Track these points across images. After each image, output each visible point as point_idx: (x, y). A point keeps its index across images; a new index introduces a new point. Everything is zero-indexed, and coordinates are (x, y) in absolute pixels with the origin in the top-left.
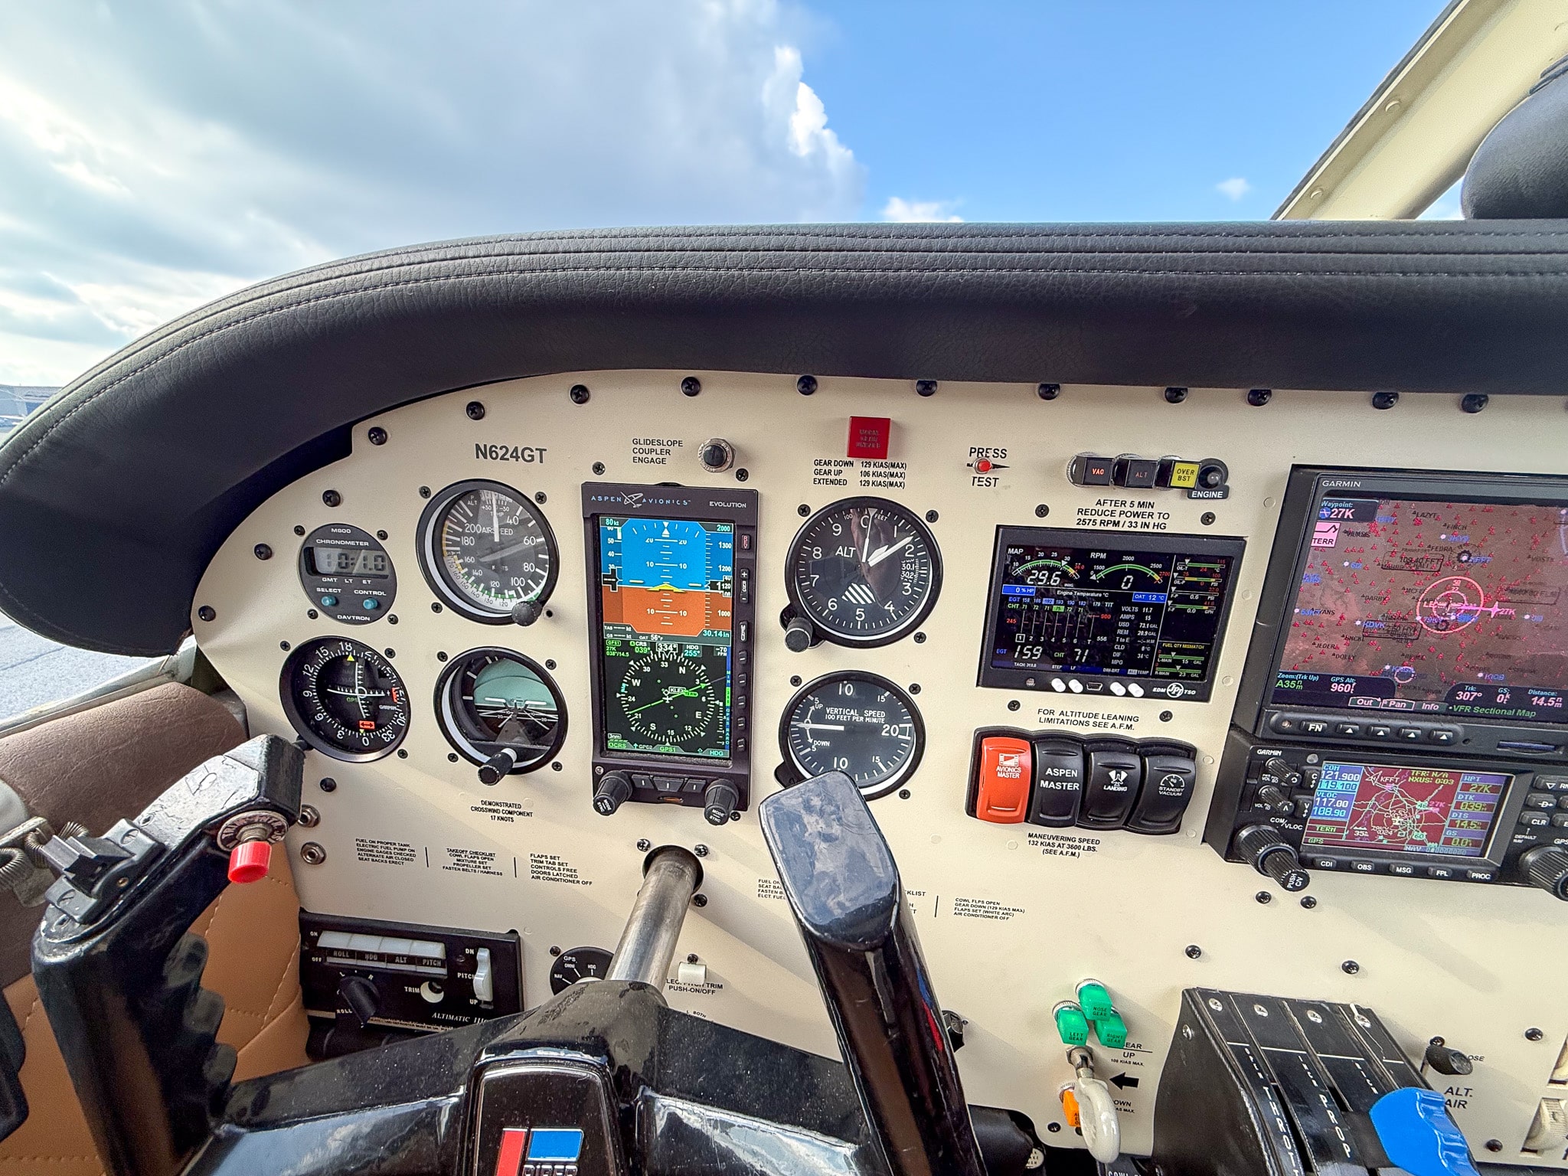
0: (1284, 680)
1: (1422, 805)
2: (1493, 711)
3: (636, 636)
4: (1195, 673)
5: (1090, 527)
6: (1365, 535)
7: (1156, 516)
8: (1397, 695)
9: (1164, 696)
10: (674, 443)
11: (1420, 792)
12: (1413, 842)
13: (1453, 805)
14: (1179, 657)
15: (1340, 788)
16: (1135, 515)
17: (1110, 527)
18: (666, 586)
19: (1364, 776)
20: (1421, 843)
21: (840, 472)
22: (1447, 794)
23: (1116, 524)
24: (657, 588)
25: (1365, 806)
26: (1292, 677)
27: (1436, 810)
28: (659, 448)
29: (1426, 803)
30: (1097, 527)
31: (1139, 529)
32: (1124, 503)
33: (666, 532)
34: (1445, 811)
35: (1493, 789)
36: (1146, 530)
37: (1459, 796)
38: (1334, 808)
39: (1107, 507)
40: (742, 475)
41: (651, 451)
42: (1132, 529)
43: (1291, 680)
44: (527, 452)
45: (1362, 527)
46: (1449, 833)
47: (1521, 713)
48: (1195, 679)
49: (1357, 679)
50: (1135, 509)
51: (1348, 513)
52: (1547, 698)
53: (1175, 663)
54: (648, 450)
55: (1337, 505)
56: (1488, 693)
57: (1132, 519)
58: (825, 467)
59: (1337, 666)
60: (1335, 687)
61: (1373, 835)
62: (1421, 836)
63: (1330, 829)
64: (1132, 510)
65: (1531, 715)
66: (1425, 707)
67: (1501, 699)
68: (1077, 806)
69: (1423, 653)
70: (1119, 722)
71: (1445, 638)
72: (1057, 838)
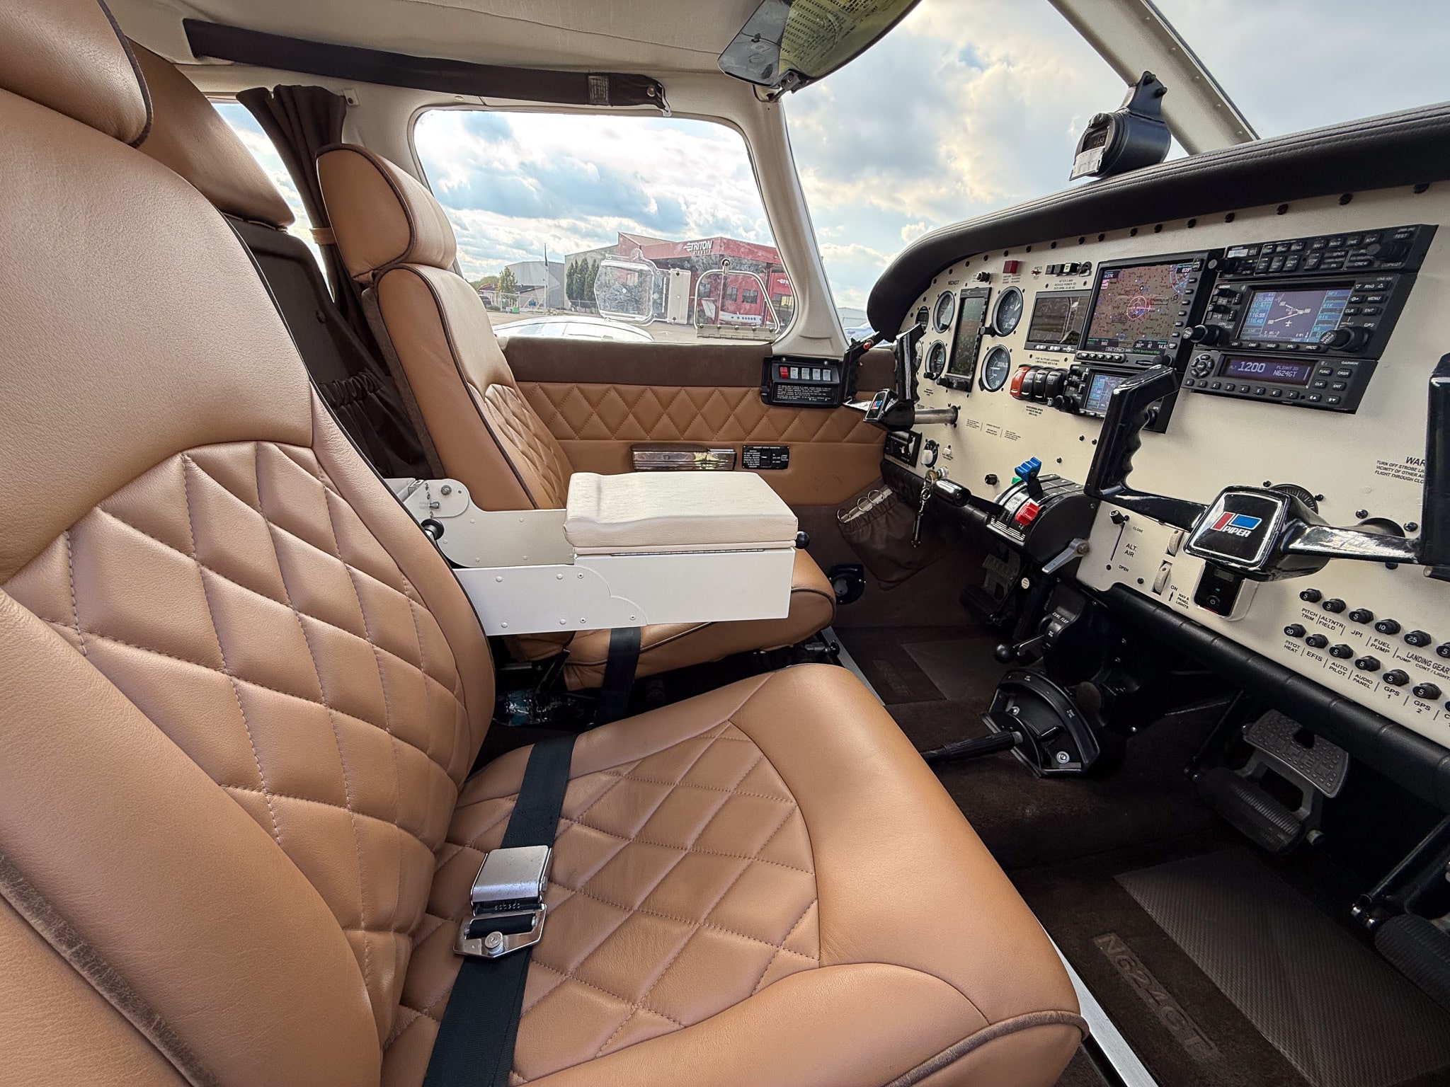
2: (1147, 352)
6: (1115, 283)
7: (1073, 284)
8: (1119, 345)
9: (1065, 351)
15: (1099, 385)
17: (1061, 289)
21: (1008, 279)
30: (1058, 290)
31: (1068, 289)
32: (1065, 281)
38: (1097, 394)
40: (990, 283)
43: (1091, 341)
44: (956, 282)
45: (1115, 280)
47: (1155, 352)
49: (1109, 340)
51: (1112, 276)
52: (1163, 345)
55: (1109, 273)
56: (1146, 343)
57: (1068, 286)
58: (1005, 279)
59: (1104, 335)
60: (1103, 343)
63: (1095, 403)
64: (1067, 283)
65: (1158, 352)
66: (1127, 350)
67: (1149, 346)
68: (1030, 390)
69: (1128, 328)
70: (1054, 362)
71: (1134, 321)
72: (1032, 408)
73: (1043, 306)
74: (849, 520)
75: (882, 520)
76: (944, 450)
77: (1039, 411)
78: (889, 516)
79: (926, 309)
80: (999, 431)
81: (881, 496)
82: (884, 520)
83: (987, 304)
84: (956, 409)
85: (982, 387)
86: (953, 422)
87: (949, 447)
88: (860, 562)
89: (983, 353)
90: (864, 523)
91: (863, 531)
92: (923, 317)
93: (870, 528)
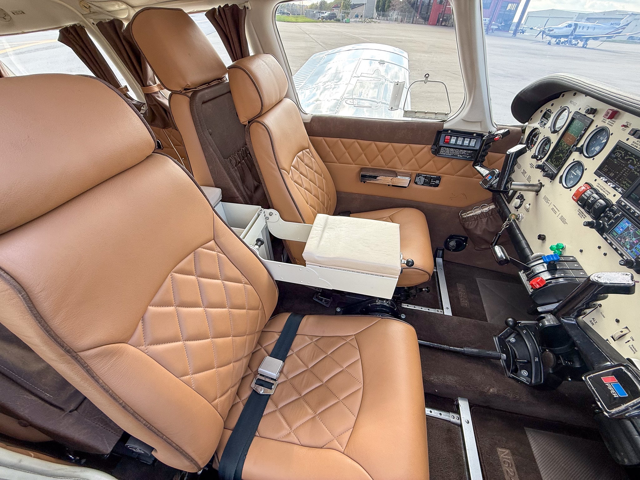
1: (634, 239)
3: (564, 142)
11: (635, 235)
12: (626, 247)
15: (623, 225)
19: (629, 226)
21: (606, 120)
23: (637, 147)
25: (624, 233)
27: (635, 242)
30: (633, 147)
38: (619, 230)
39: (638, 143)
40: (594, 116)
44: (575, 104)
46: (634, 250)
53: (625, 184)
63: (615, 234)
68: (584, 202)
70: (607, 192)
72: (582, 212)
73: (619, 152)
74: (465, 216)
75: (484, 220)
76: (526, 204)
77: (584, 216)
78: (489, 218)
79: (551, 112)
80: (558, 213)
81: (488, 208)
82: (486, 220)
83: (586, 130)
84: (541, 185)
85: (561, 182)
86: (537, 192)
87: (530, 204)
88: (467, 236)
89: (570, 161)
90: (474, 219)
91: (471, 223)
92: (546, 116)
93: (476, 223)
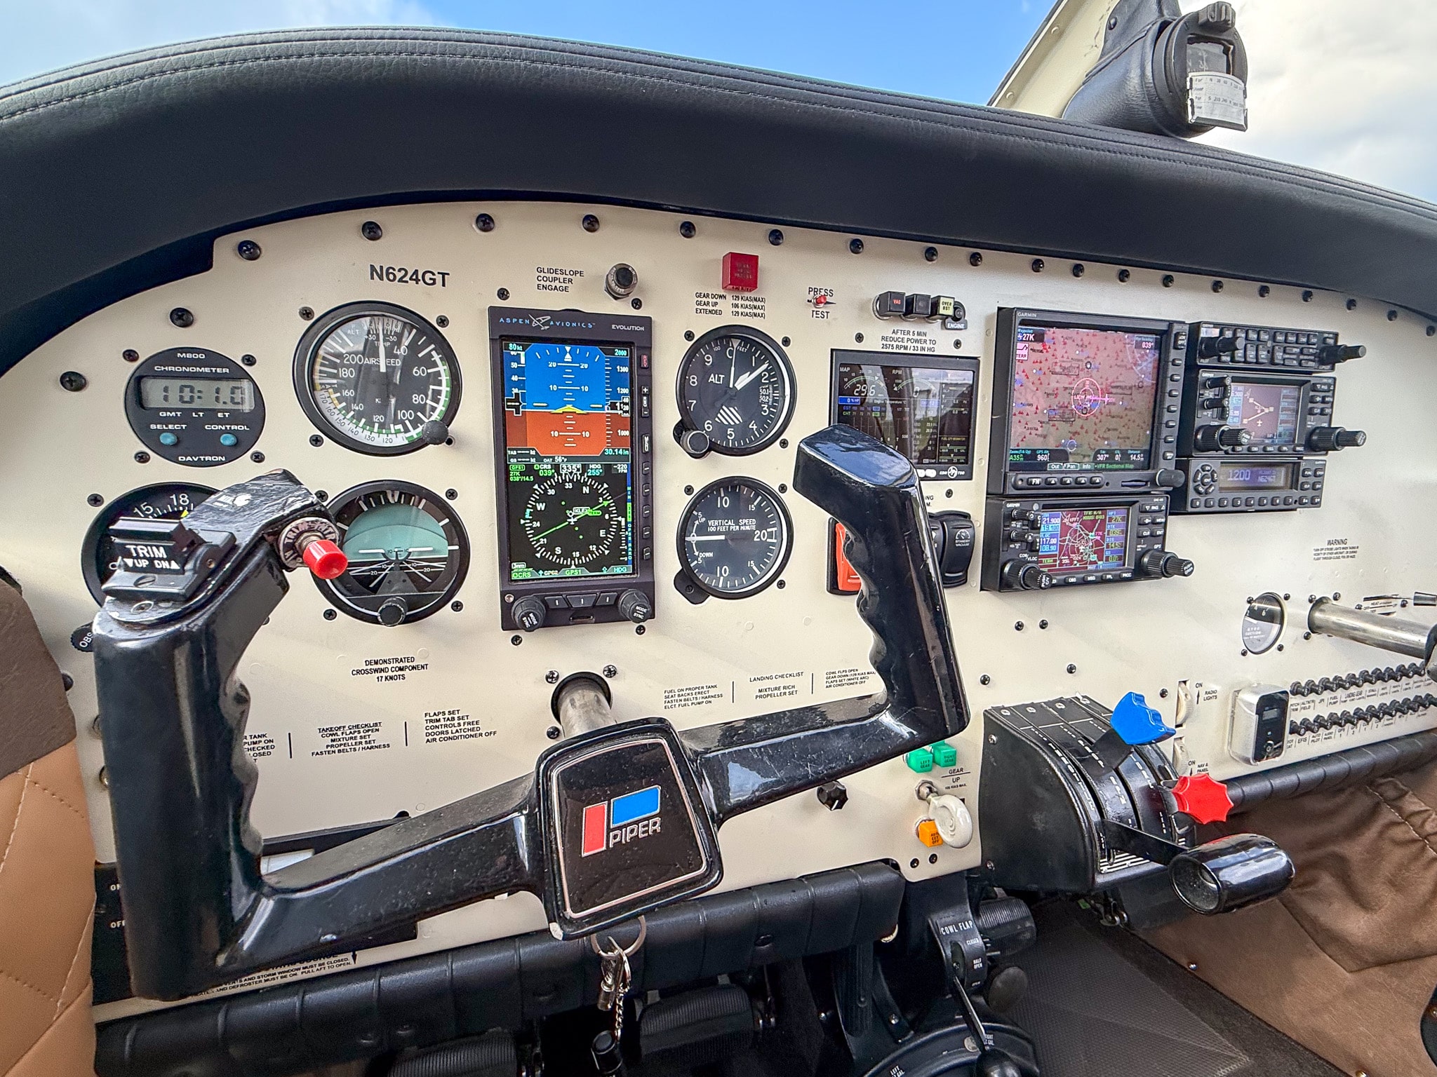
0: (1013, 454)
1: (1092, 535)
2: (1115, 466)
3: (540, 459)
4: (962, 459)
5: (890, 350)
6: (1041, 351)
7: (928, 342)
8: (1071, 460)
9: (946, 478)
10: (575, 273)
11: (1089, 526)
12: (1092, 563)
13: (1106, 533)
14: (952, 448)
15: (1050, 529)
16: (917, 341)
17: (902, 351)
18: (569, 408)
19: (1062, 520)
20: (1095, 563)
21: (716, 304)
22: (1102, 527)
23: (906, 348)
24: (560, 411)
25: (1064, 541)
26: (1016, 452)
27: (1098, 538)
28: (562, 277)
29: (1093, 534)
30: (895, 351)
31: (919, 352)
32: (909, 333)
33: (568, 357)
34: (1103, 538)
35: (1123, 519)
36: (923, 352)
37: (1108, 527)
38: (1050, 545)
39: (899, 335)
40: (637, 304)
41: (555, 279)
42: (915, 352)
43: (1017, 454)
44: (428, 276)
45: (1038, 346)
46: (1107, 553)
47: (1127, 466)
48: (962, 463)
49: (1049, 451)
50: (916, 337)
51: (1031, 337)
52: (1137, 454)
53: (951, 451)
54: (551, 278)
55: (1025, 331)
56: (1111, 453)
57: (916, 345)
58: (704, 299)
59: (1037, 444)
60: (1040, 458)
61: (1072, 561)
62: (1094, 557)
63: (1050, 561)
64: (914, 337)
65: (1132, 466)
66: (1084, 467)
67: (1117, 458)
69: (1079, 430)
71: (1087, 419)
80: (800, 681)
